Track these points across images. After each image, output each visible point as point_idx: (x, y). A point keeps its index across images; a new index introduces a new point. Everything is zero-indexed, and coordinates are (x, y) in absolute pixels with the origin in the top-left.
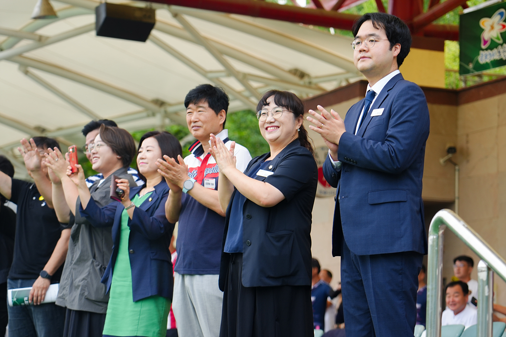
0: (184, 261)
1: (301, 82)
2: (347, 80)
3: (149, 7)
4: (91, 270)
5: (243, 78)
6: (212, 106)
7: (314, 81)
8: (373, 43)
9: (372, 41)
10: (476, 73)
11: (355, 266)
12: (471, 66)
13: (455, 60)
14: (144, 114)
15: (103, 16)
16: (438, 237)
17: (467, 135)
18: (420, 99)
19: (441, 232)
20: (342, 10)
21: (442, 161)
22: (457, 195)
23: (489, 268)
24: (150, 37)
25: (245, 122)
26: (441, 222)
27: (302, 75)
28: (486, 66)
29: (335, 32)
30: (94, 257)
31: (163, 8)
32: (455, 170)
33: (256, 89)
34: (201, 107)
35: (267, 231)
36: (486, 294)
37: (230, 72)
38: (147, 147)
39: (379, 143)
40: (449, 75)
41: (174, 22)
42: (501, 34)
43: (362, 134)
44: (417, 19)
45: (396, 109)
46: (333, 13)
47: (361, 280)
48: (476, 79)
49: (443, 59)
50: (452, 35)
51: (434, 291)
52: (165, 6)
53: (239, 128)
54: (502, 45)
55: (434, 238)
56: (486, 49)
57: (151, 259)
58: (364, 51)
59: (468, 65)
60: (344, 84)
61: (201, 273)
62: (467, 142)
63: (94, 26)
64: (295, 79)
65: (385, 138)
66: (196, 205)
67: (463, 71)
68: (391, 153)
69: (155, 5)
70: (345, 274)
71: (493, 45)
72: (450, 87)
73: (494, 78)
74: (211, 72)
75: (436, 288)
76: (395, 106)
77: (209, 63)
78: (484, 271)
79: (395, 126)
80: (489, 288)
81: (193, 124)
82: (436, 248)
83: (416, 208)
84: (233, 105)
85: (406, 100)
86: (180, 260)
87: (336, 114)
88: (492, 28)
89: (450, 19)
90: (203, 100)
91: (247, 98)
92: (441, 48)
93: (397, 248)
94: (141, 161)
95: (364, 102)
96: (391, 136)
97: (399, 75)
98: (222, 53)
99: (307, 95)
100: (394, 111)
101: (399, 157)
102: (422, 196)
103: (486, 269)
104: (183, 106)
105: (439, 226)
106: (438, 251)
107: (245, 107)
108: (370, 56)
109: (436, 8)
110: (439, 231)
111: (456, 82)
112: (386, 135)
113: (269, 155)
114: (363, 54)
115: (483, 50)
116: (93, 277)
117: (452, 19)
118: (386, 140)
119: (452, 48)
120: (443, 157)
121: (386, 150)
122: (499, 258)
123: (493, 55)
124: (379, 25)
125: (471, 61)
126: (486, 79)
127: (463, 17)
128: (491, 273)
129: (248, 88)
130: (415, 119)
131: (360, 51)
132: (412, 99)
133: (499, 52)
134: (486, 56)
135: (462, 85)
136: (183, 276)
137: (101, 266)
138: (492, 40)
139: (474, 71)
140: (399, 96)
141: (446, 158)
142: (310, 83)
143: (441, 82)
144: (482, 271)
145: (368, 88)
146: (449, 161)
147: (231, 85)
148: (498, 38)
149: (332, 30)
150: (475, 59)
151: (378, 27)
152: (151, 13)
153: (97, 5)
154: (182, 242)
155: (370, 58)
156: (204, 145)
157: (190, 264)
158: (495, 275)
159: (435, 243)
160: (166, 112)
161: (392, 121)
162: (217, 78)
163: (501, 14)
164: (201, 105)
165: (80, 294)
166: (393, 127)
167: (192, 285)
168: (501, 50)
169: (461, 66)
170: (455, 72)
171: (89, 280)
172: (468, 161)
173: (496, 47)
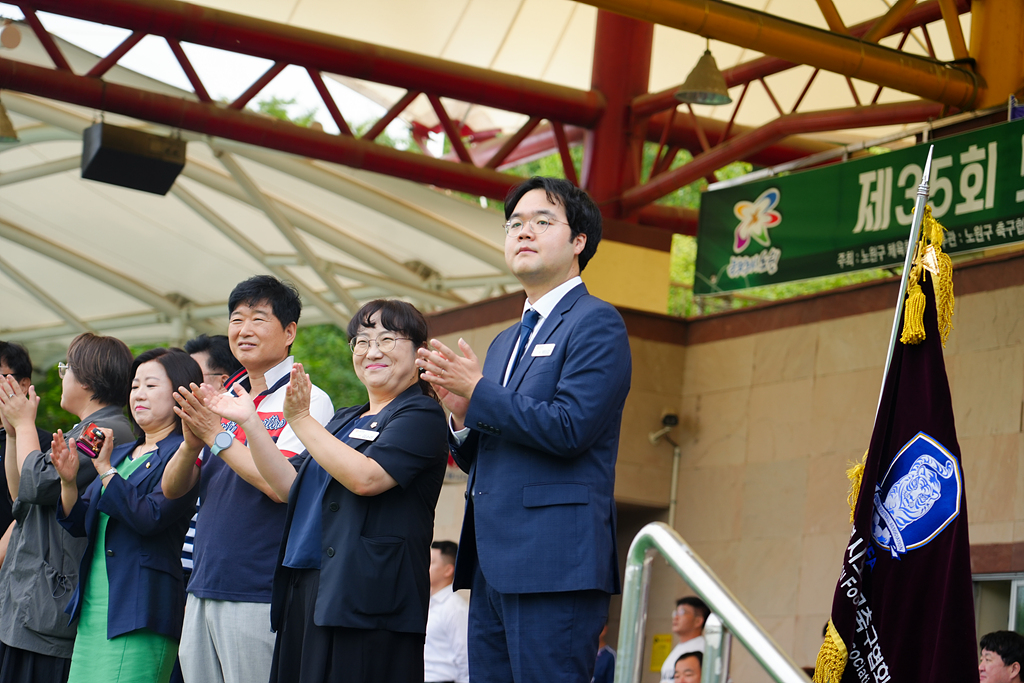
0: (206, 577)
1: (425, 285)
2: (502, 288)
3: (176, 136)
4: (39, 580)
5: (326, 271)
6: (277, 313)
7: (446, 284)
8: (545, 226)
9: (543, 223)
10: (722, 293)
11: (493, 608)
12: (714, 280)
13: (686, 269)
14: (153, 318)
15: (96, 145)
16: (642, 569)
17: (699, 397)
18: (618, 332)
19: (648, 561)
20: (504, 169)
21: (652, 437)
22: (673, 497)
23: (726, 628)
24: (174, 187)
25: (323, 344)
26: (649, 544)
27: (427, 272)
28: (738, 283)
29: (488, 204)
30: (46, 557)
31: (200, 140)
32: (673, 454)
33: (346, 290)
34: (260, 312)
35: (361, 535)
36: (717, 672)
37: (306, 258)
38: (147, 379)
39: (544, 403)
40: (675, 294)
41: (216, 165)
42: (769, 230)
43: (516, 386)
44: (629, 194)
45: (577, 347)
46: (488, 173)
47: (503, 632)
48: (721, 303)
49: (668, 264)
50: (686, 226)
51: (628, 660)
52: (204, 137)
53: (312, 355)
54: (768, 249)
55: (635, 570)
56: (742, 255)
57: (141, 567)
58: (529, 237)
59: (709, 278)
60: (496, 294)
61: (235, 598)
62: (698, 409)
63: (79, 161)
64: (415, 278)
65: (554, 395)
66: (234, 480)
67: (700, 287)
68: (564, 421)
69: (185, 134)
70: (475, 622)
71: (754, 249)
72: (675, 314)
73: (751, 304)
74: (272, 255)
75: (633, 655)
76: (574, 341)
77: (271, 239)
78: (716, 632)
79: (571, 377)
80: (722, 661)
81: (240, 340)
82: (638, 588)
83: (604, 516)
84: (308, 314)
85: (593, 334)
86: (200, 573)
87: (466, 346)
88: (755, 219)
89: (686, 199)
90: (264, 302)
91: (331, 304)
92: (665, 246)
93: (569, 584)
94: (138, 404)
95: (520, 329)
96: (564, 393)
97: (581, 287)
98: (294, 224)
99: (433, 307)
100: (571, 350)
101: (577, 430)
102: (615, 493)
103: (719, 630)
104: (226, 309)
105: (646, 551)
106: (640, 592)
107: (326, 320)
108: (537, 248)
109: (662, 178)
110: (644, 559)
111: (687, 306)
112: (556, 390)
113: (367, 408)
114: (524, 244)
115: (736, 255)
116: (41, 592)
117: (688, 198)
118: (556, 399)
119: (684, 246)
120: (655, 431)
121: (555, 415)
122: (743, 612)
123: (753, 265)
124: (557, 198)
125: (714, 272)
126: (737, 305)
127: (706, 197)
128: (728, 636)
129: (333, 286)
130: (607, 367)
131: (521, 238)
132: (603, 331)
133: (763, 261)
134: (741, 265)
135: (696, 311)
136: (203, 600)
137: (57, 574)
138: (752, 239)
139: (718, 289)
140: (582, 326)
141: (660, 432)
142: (439, 287)
143: (660, 304)
144: (712, 632)
145: (527, 306)
146: (666, 438)
147: (306, 280)
148: (762, 237)
149: (483, 201)
150: (722, 270)
151: (555, 200)
152: (180, 147)
153: (88, 125)
154: (206, 544)
155: (536, 252)
156: (254, 378)
157: (216, 581)
158: (735, 640)
159: (637, 579)
160: (189, 316)
161: (567, 369)
162: (282, 267)
163: (772, 197)
164: (260, 309)
165: (17, 619)
166: (567, 378)
167: (218, 619)
168: (767, 258)
169: (697, 279)
170: (686, 288)
171: (33, 596)
172: (696, 441)
173: (759, 253)
